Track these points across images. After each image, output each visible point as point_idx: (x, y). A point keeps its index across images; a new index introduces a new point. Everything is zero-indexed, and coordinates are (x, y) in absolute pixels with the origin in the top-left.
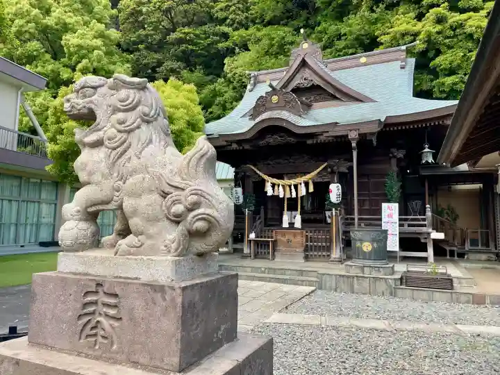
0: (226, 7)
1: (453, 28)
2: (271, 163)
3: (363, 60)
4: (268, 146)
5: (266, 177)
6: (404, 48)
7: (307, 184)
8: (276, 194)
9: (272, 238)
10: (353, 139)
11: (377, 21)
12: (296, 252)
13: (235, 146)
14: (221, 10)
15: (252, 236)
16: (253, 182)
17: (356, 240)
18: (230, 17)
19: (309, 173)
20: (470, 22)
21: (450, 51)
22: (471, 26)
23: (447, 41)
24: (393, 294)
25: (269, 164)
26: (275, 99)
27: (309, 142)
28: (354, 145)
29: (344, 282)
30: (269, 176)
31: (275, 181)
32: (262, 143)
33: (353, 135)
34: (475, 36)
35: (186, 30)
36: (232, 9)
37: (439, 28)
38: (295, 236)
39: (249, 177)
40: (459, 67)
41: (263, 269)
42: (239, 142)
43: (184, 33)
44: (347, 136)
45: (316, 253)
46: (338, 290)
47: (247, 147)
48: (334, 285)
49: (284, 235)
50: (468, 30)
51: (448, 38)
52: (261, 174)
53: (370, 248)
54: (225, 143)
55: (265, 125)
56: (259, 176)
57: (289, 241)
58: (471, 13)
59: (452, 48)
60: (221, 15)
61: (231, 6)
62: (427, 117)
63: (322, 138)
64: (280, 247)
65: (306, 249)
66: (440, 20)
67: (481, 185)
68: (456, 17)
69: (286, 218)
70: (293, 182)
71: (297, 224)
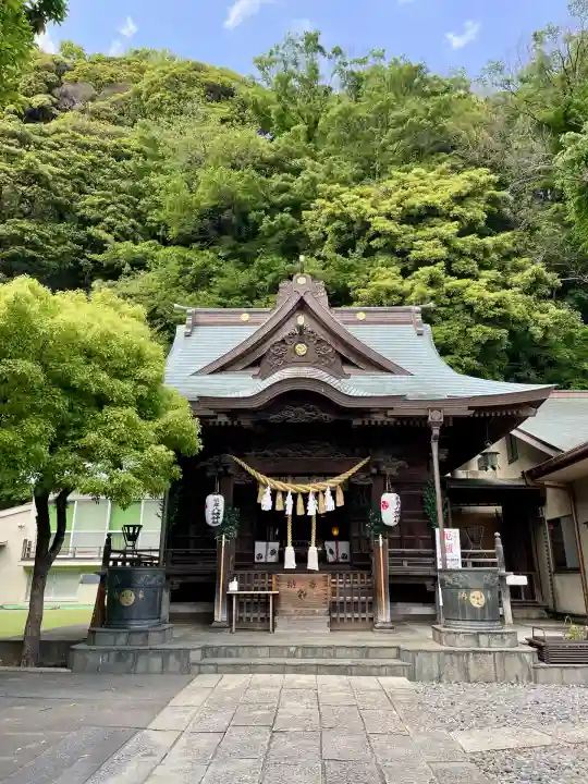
0: (100, 204)
1: (449, 295)
2: (270, 453)
3: (361, 316)
4: (284, 424)
5: (261, 478)
6: (418, 308)
7: (334, 492)
8: (279, 507)
9: (270, 589)
10: (436, 423)
11: (350, 269)
12: (314, 613)
13: (223, 419)
14: (92, 206)
15: (234, 587)
16: (236, 486)
17: (458, 588)
18: (108, 219)
19: (338, 474)
20: (470, 290)
21: (445, 323)
22: (471, 296)
23: (442, 309)
24: (533, 678)
25: (266, 456)
26: (301, 349)
27: (357, 422)
28: (436, 432)
29: (452, 664)
30: (268, 476)
31: (279, 485)
32: (273, 417)
33: (436, 417)
34: (476, 309)
35: (26, 224)
36: (111, 208)
37: (431, 291)
38: (313, 585)
39: (230, 475)
40: (456, 345)
41: (292, 649)
42: (232, 413)
43: (20, 229)
44: (427, 417)
45: (349, 616)
46: (444, 678)
47: (246, 422)
48: (436, 670)
49: (291, 583)
50: (469, 300)
51: (442, 306)
52: (253, 472)
53: (482, 601)
54: (212, 413)
55: (287, 388)
56: (249, 475)
57: (302, 594)
59: (448, 319)
60: (90, 213)
61: (108, 205)
62: (510, 402)
63: (379, 418)
64: (285, 606)
65: (334, 607)
66: (435, 282)
67: (499, 509)
68: (453, 282)
69: (290, 552)
70: (311, 487)
71: (313, 562)
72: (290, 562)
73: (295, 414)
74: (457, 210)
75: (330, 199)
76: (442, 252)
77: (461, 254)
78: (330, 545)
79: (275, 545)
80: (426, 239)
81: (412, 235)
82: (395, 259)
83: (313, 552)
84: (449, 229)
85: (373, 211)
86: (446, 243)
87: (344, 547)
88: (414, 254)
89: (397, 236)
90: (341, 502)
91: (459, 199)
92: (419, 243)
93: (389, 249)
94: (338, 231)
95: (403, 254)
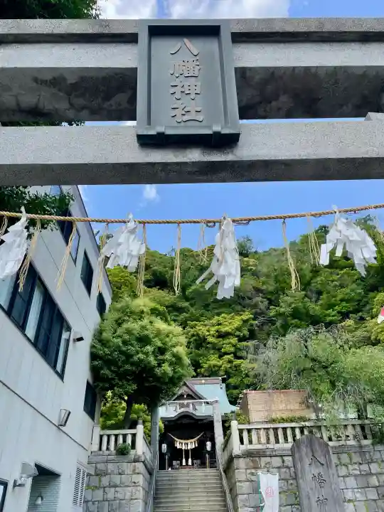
1: (235, 367)
3: (203, 381)
4: (181, 423)
5: (176, 439)
6: (221, 378)
7: (195, 442)
8: (181, 447)
11: (201, 355)
13: (166, 423)
16: (169, 441)
19: (196, 437)
23: (234, 372)
25: (177, 433)
27: (199, 422)
31: (181, 441)
32: (179, 422)
37: (230, 365)
38: (189, 469)
39: (168, 439)
49: (185, 468)
55: (183, 414)
56: (173, 438)
58: (242, 361)
59: (236, 375)
66: (230, 362)
68: (238, 362)
69: (184, 460)
70: (189, 441)
71: (190, 463)
72: (184, 463)
73: (185, 421)
74: (238, 333)
75: (192, 328)
76: (232, 349)
77: (240, 350)
78: (195, 461)
79: (179, 462)
80: (226, 344)
81: (222, 343)
82: (216, 352)
83: (190, 460)
84: (234, 340)
85: (208, 333)
86: (234, 346)
87: (199, 461)
88: (223, 350)
89: (216, 344)
90: (197, 445)
91: (238, 329)
92: (224, 346)
93: (214, 348)
94: (195, 340)
95: (219, 350)
